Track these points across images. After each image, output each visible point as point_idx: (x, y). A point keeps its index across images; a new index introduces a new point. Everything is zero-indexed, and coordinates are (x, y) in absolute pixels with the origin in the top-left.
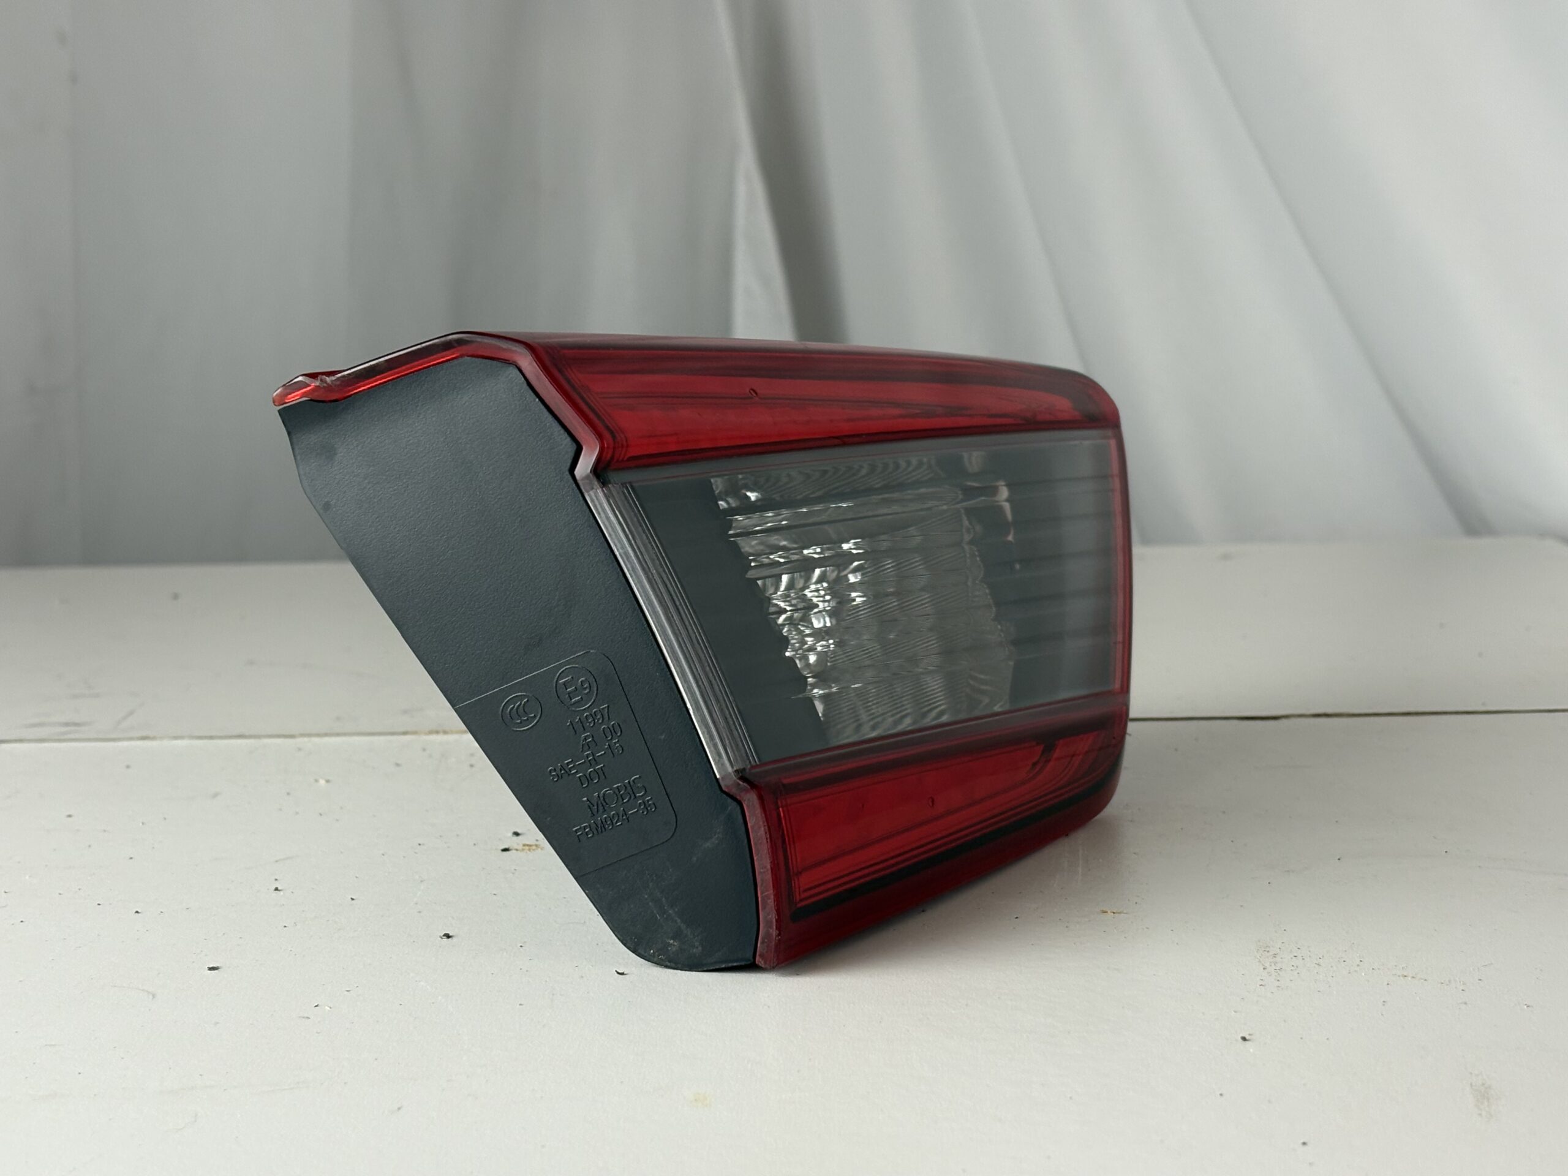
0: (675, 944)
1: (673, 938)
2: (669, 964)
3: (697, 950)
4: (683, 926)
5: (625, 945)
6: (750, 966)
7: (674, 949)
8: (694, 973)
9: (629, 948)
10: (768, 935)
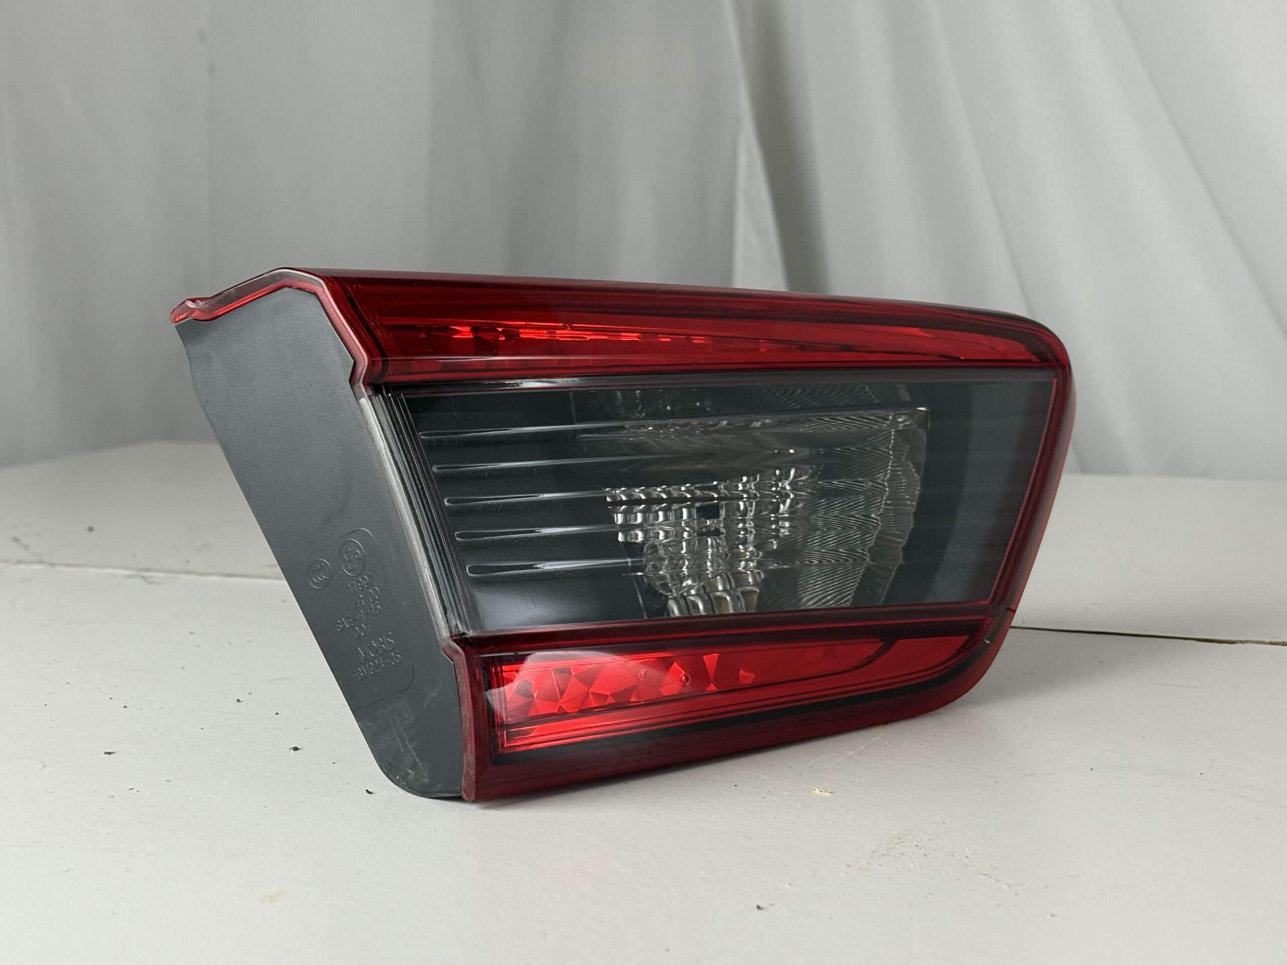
0: (412, 773)
1: (411, 769)
2: (408, 789)
3: (426, 781)
4: (417, 760)
5: (382, 769)
6: (459, 799)
7: (411, 778)
8: (424, 798)
9: (384, 772)
10: (468, 774)
